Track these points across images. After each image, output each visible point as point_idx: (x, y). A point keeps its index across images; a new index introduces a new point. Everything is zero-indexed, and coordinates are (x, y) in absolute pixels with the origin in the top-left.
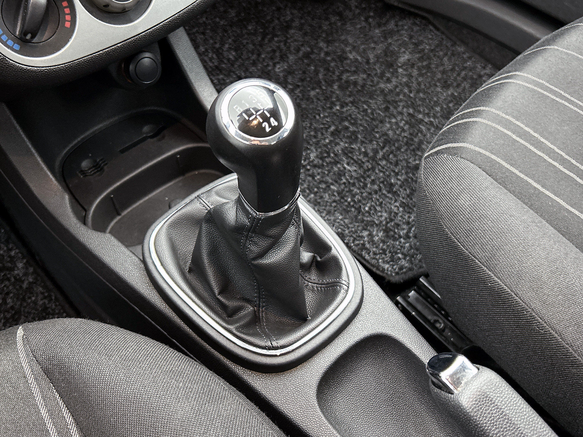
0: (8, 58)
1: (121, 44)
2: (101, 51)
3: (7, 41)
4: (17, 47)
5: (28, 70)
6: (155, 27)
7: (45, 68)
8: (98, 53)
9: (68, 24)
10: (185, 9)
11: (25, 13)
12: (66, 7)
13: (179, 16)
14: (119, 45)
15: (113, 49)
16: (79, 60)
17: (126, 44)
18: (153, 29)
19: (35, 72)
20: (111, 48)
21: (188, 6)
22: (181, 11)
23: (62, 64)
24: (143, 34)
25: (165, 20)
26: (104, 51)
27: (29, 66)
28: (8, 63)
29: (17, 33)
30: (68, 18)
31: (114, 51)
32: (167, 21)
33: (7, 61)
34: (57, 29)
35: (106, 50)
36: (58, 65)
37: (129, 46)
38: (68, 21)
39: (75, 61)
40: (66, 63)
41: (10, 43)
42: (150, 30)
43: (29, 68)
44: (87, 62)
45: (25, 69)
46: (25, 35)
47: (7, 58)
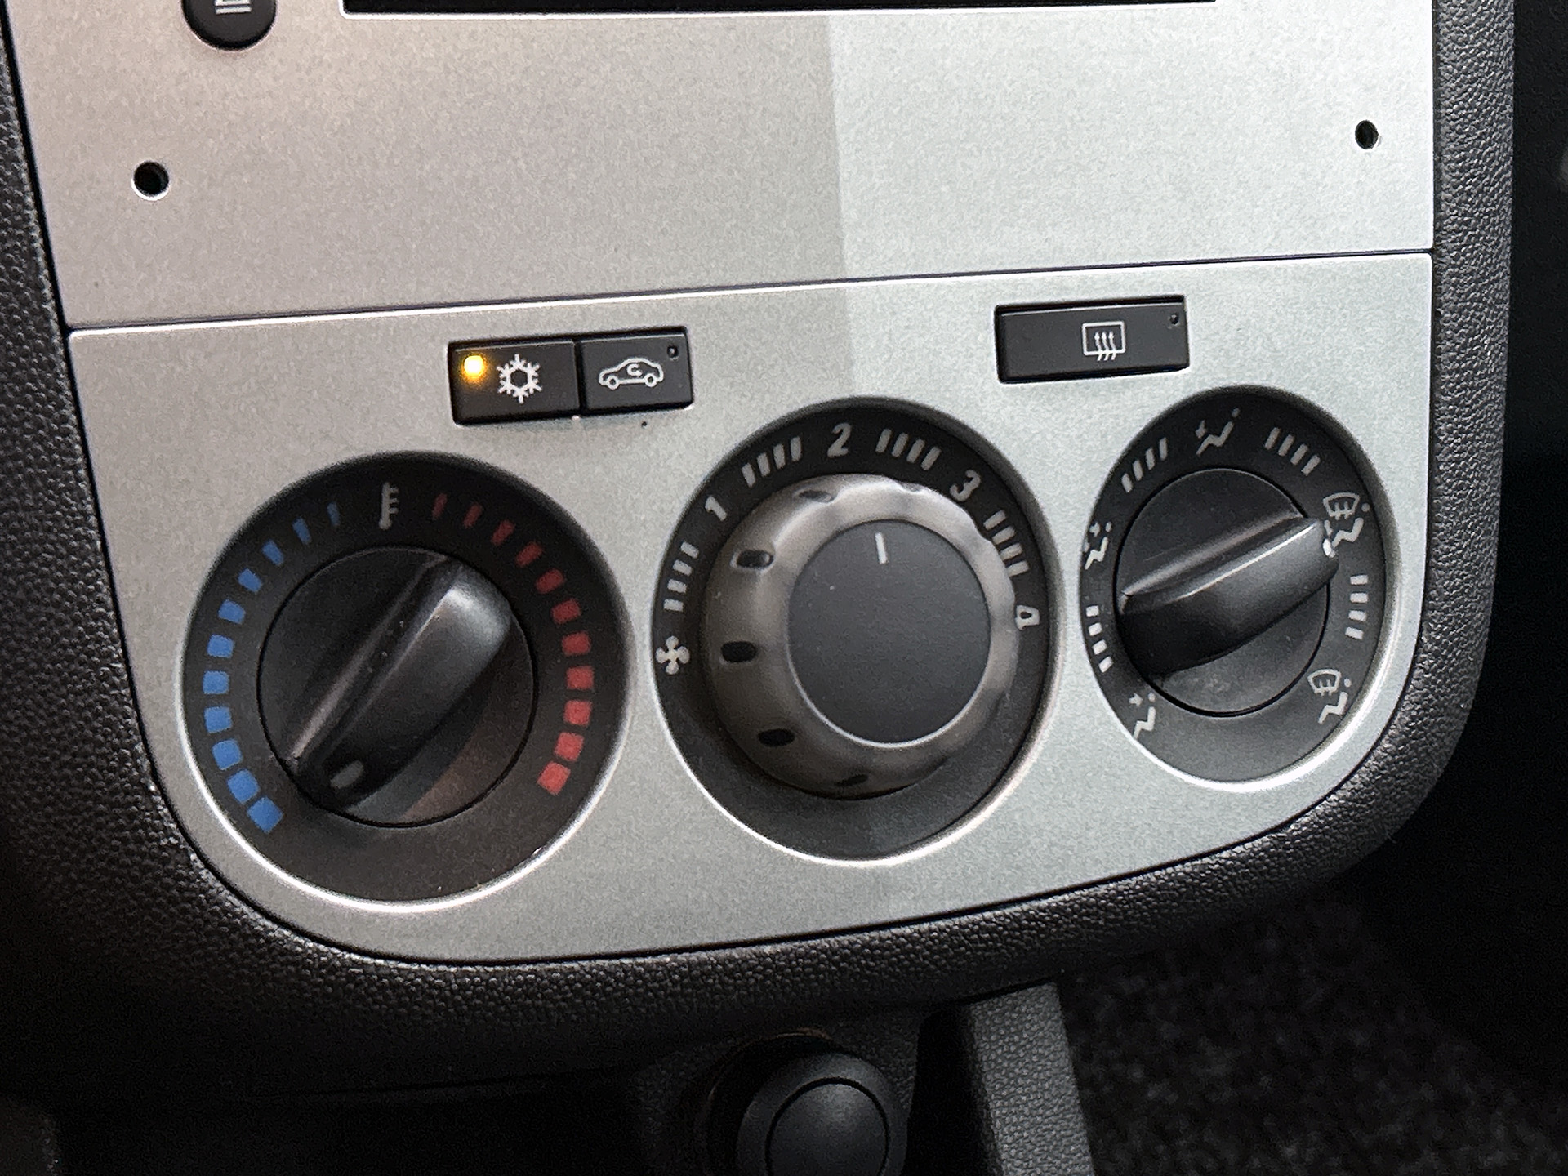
0: (201, 856)
1: (779, 947)
2: (667, 951)
3: (233, 771)
4: (265, 813)
5: (269, 941)
6: (978, 917)
7: (355, 957)
8: (649, 960)
9: (554, 778)
10: (1152, 869)
11: (379, 663)
12: (578, 695)
13: (1112, 899)
14: (767, 949)
15: (731, 960)
16: (538, 967)
17: (806, 955)
18: (964, 919)
19: (297, 960)
20: (722, 953)
21: (1173, 864)
22: (1130, 875)
23: (449, 963)
24: (907, 930)
25: (1038, 897)
26: (682, 957)
27: (283, 924)
28: (188, 879)
29: (299, 749)
30: (569, 745)
31: (730, 974)
32: (1044, 903)
33: (189, 865)
34: (493, 785)
35: (693, 957)
36: (428, 962)
37: (817, 971)
38: (565, 763)
39: (518, 962)
40: (472, 964)
41: (243, 785)
42: (949, 922)
43: (278, 932)
44: (576, 992)
45: (257, 935)
46: (336, 764)
47: (197, 851)
